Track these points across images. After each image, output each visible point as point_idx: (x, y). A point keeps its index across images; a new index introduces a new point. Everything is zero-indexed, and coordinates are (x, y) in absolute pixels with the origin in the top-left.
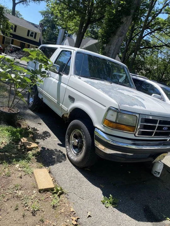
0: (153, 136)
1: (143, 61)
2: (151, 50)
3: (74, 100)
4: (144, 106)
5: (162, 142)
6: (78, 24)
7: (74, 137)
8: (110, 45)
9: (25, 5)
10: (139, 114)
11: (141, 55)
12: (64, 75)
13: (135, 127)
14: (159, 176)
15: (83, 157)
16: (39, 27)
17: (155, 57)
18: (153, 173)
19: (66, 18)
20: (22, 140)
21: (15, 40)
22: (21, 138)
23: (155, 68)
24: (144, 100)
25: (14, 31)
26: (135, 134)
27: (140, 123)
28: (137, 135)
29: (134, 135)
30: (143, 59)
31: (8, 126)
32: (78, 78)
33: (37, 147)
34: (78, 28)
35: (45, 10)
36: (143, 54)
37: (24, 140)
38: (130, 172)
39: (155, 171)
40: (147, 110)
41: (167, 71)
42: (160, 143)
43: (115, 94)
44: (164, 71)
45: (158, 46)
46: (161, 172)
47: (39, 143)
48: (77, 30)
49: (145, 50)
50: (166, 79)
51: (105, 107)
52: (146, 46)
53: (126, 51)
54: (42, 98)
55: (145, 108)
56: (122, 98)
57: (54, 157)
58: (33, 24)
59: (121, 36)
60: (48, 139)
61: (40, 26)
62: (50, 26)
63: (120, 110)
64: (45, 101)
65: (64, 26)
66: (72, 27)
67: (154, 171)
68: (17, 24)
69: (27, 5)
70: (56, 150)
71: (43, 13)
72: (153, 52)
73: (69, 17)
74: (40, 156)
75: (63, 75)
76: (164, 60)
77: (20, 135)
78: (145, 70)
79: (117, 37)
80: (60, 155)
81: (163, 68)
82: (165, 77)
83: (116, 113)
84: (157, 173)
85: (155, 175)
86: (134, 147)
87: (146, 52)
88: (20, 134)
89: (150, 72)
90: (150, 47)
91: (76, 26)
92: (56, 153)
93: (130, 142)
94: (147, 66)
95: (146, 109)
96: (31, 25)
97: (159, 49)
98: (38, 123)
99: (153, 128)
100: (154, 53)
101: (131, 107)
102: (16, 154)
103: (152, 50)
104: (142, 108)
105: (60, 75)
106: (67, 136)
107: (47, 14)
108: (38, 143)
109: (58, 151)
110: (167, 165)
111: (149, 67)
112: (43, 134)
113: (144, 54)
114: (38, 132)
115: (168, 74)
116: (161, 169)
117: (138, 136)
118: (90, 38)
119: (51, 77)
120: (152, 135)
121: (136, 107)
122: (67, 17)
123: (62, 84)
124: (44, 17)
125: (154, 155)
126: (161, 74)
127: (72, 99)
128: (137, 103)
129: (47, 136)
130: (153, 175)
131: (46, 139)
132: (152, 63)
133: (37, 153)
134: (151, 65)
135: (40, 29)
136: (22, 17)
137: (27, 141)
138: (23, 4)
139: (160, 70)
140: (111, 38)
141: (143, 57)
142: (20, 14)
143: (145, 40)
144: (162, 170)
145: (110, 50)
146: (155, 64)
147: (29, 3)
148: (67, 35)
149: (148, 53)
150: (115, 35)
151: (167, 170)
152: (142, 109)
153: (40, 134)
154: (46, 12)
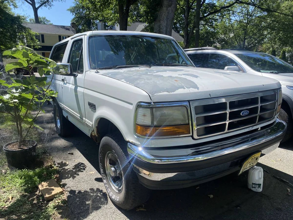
0: (226, 131)
1: (213, 32)
2: (219, 14)
3: (95, 108)
4: (196, 87)
5: (248, 135)
6: (117, 10)
7: (110, 163)
8: (160, 21)
9: (48, 7)
10: (189, 101)
11: (208, 25)
12: (79, 74)
13: (189, 124)
14: (261, 190)
15: (125, 194)
16: (71, 29)
17: (227, 21)
18: (250, 187)
19: (100, 7)
20: (40, 187)
21: (46, 53)
22: (40, 183)
23: (231, 36)
24: (197, 77)
25: (42, 42)
26: (192, 136)
27: (194, 116)
28: (195, 136)
29: (191, 138)
30: (212, 30)
31: (21, 170)
32: (96, 72)
33: (62, 193)
34: (118, 15)
35: (74, 5)
36: (210, 23)
37: (43, 186)
38: (212, 196)
39: (253, 184)
40: (202, 91)
41: (248, 35)
42: (243, 139)
43: (146, 80)
44: (245, 37)
45: (228, 7)
46: (261, 182)
47: (66, 184)
48: (118, 18)
49: (210, 16)
50: (250, 46)
51: (132, 104)
52: (211, 11)
53: (188, 25)
54: (67, 117)
55: (198, 88)
56: (158, 82)
57: (87, 203)
58: (63, 27)
59: (170, 6)
60: (82, 175)
61: (73, 27)
62: (84, 24)
63: (154, 103)
64: (71, 119)
65: (101, 18)
66: (111, 16)
67: (250, 183)
68: (42, 32)
69: (50, 6)
70: (92, 189)
71: (72, 10)
72: (222, 16)
73: (103, 4)
74: (66, 206)
75: (77, 75)
76: (240, 22)
77: (38, 180)
78: (218, 42)
79: (164, 8)
80: (98, 196)
81: (241, 32)
82: (248, 43)
83: (149, 110)
84: (256, 186)
85: (254, 189)
86: (200, 158)
87: (213, 19)
88: (38, 178)
89: (226, 43)
90: (216, 12)
91: (115, 13)
92: (92, 194)
93: (190, 151)
94: (221, 36)
95: (199, 91)
96: (61, 29)
97: (229, 10)
98: (69, 154)
99: (222, 117)
100: (225, 17)
101: (172, 93)
102: (26, 213)
103: (221, 14)
104: (192, 90)
105: (75, 76)
106: (100, 165)
107: (77, 10)
108: (64, 186)
109: (95, 190)
110: (272, 167)
111: (223, 36)
112: (74, 169)
113: (212, 22)
114: (66, 168)
115: (250, 38)
116: (260, 179)
117: (199, 138)
118: (137, 23)
119: (67, 83)
120: (224, 130)
121: (180, 91)
122: (101, 5)
123: (79, 89)
124: (75, 14)
125: (238, 161)
126: (242, 40)
127: (93, 107)
128: (183, 85)
129: (80, 171)
130: (251, 190)
131: (78, 175)
132: (226, 30)
133: (62, 203)
134: (225, 34)
135: (73, 31)
136: (51, 23)
137: (47, 187)
138: (45, 6)
139: (238, 37)
140: (157, 12)
141: (211, 26)
142: (47, 20)
143: (208, 4)
144: (262, 179)
145: (161, 29)
146: (230, 30)
147: (52, 3)
148: (109, 28)
149: (217, 20)
150: (162, 7)
151: (274, 176)
152: (193, 92)
153: (69, 170)
154: (75, 7)
